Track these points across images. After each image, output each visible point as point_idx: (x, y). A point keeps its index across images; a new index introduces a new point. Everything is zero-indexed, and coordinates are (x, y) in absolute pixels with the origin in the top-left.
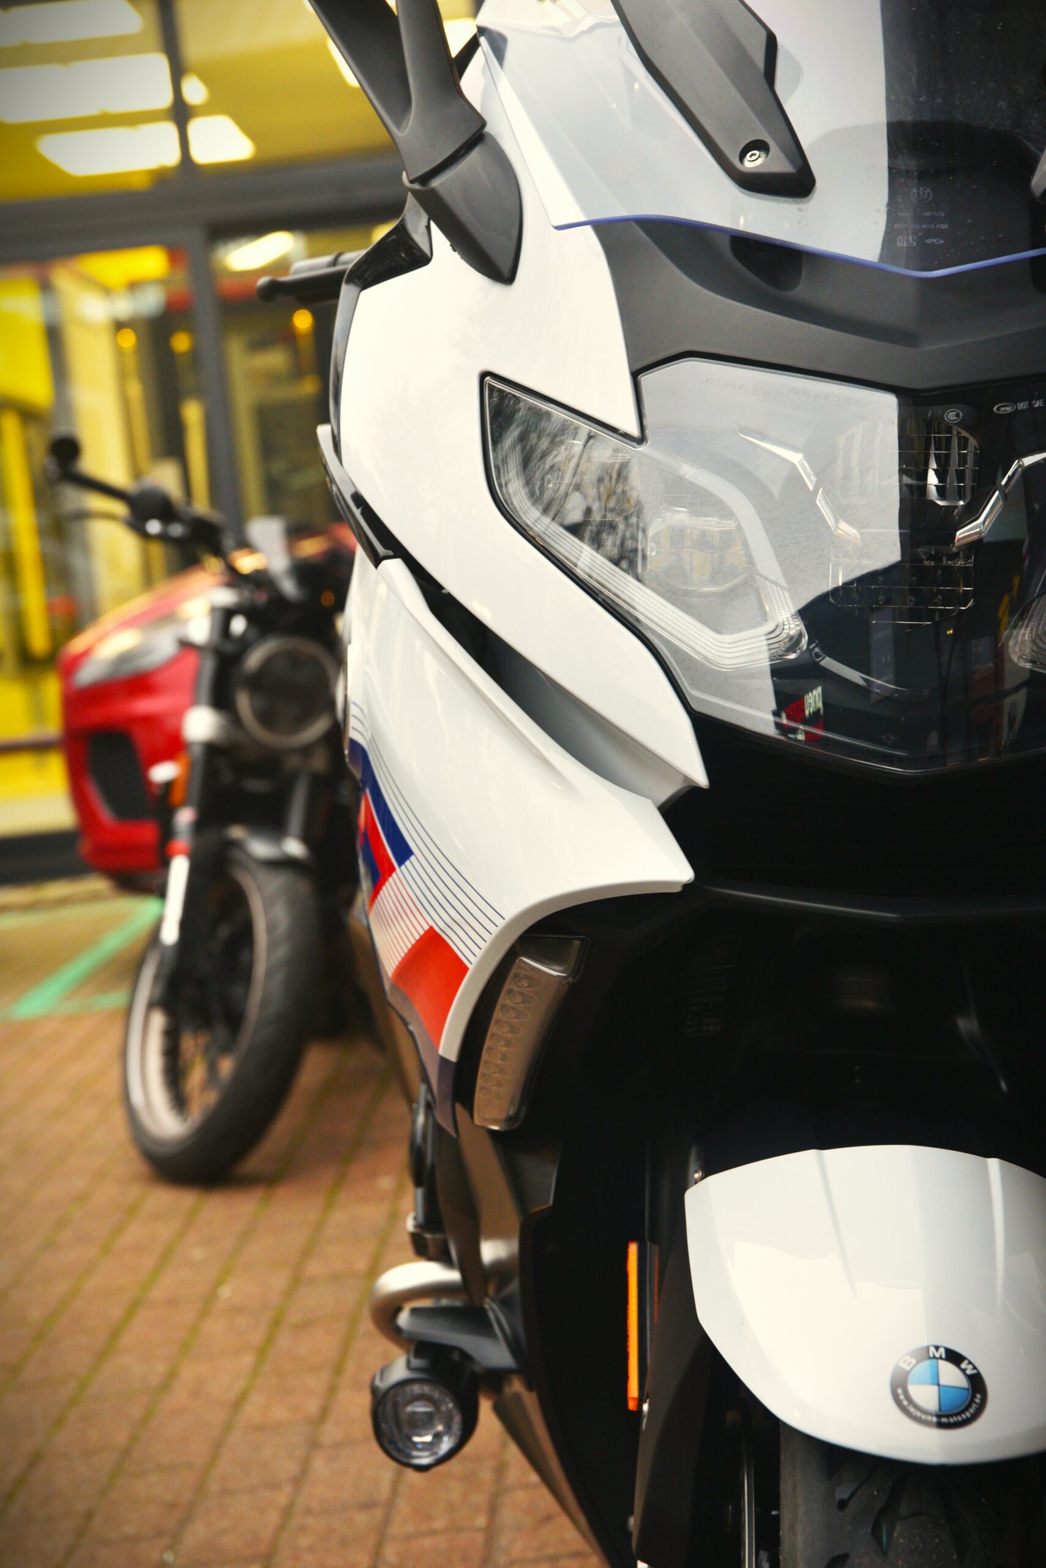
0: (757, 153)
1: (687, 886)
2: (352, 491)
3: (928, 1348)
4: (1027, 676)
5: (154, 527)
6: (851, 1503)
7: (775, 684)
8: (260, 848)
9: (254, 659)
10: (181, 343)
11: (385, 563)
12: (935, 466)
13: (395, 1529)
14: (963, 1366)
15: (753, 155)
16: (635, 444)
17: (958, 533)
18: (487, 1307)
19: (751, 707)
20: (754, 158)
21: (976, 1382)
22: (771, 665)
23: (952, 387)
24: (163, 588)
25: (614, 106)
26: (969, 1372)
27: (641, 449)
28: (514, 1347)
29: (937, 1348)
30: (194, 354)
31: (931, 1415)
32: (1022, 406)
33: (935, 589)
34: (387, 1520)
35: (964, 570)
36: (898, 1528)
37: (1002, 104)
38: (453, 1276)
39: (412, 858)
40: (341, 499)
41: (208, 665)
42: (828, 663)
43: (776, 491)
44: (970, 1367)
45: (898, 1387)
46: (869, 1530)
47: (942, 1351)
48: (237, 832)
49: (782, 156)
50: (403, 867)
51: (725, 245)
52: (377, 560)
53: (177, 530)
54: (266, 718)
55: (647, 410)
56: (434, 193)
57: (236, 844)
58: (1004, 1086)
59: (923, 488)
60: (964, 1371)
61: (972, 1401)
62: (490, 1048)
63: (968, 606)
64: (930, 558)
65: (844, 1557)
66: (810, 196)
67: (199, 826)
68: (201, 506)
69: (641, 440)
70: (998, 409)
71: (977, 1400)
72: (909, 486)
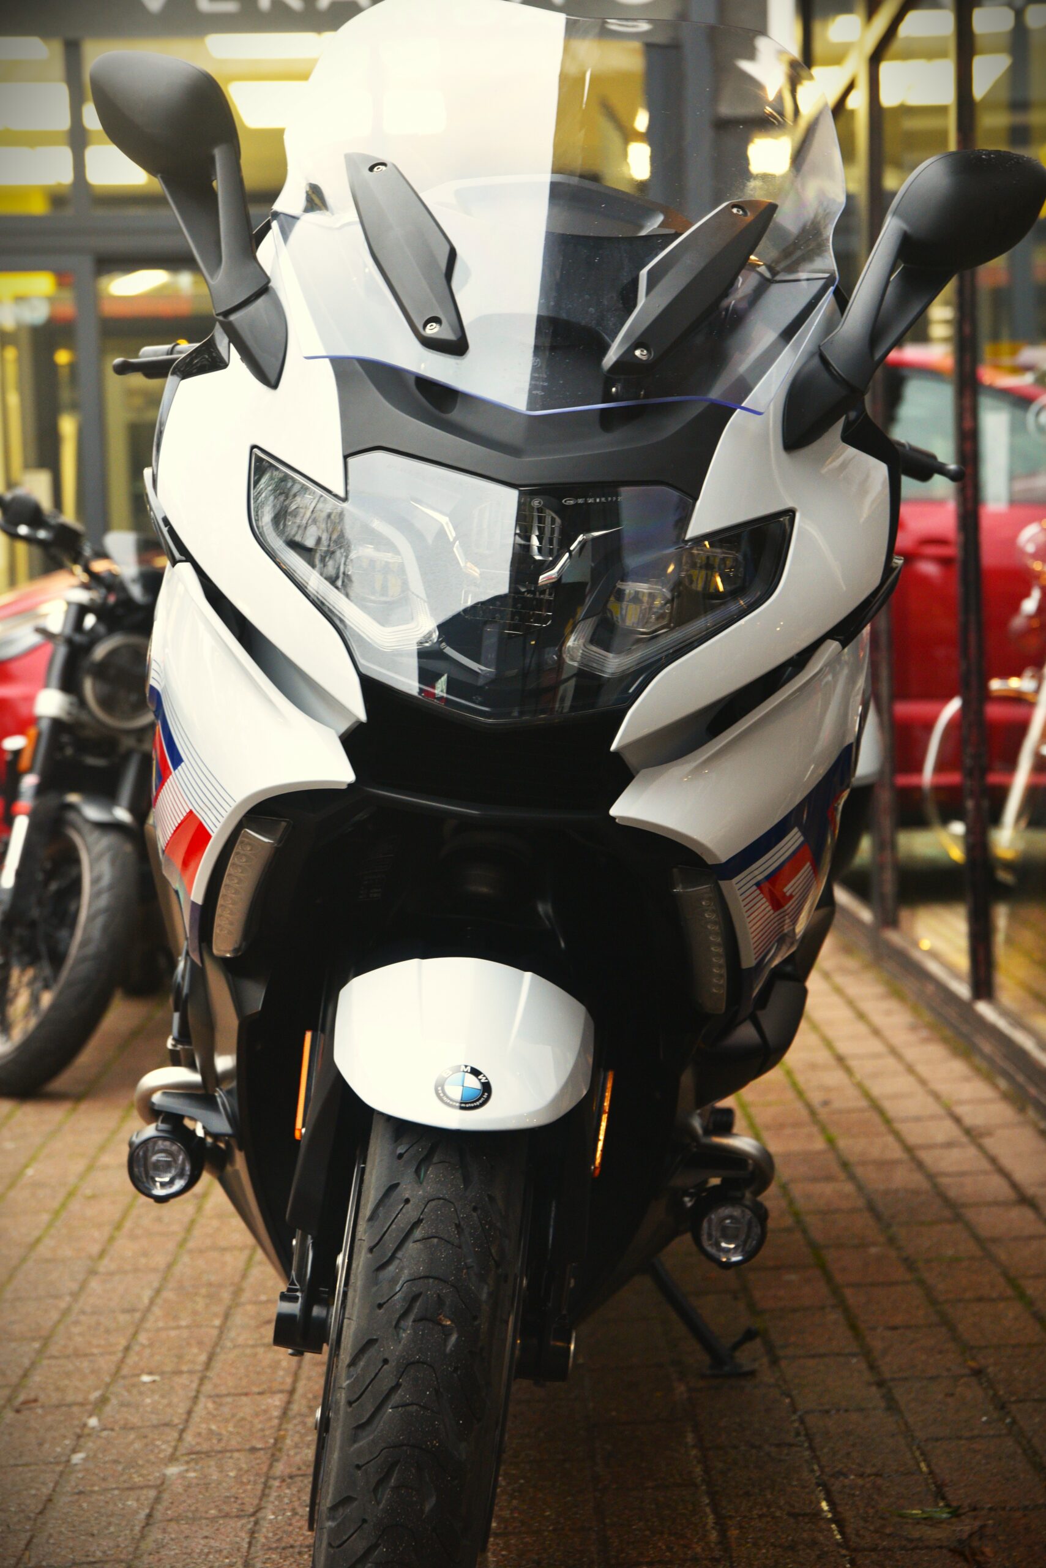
0: (434, 324)
1: (350, 785)
2: (163, 516)
3: (460, 1066)
4: (575, 671)
5: (23, 530)
6: (405, 1156)
7: (419, 662)
8: (93, 813)
9: (100, 652)
10: (63, 357)
11: (179, 565)
12: (537, 533)
13: (148, 1325)
14: (480, 1077)
15: (432, 325)
16: (341, 502)
17: (541, 577)
18: (217, 1094)
19: (396, 673)
20: (432, 327)
21: (487, 1087)
22: (418, 649)
23: (553, 484)
24: (25, 587)
25: (355, 279)
26: (483, 1081)
27: (345, 505)
28: (231, 1120)
29: (466, 1066)
30: (73, 366)
31: (456, 1102)
32: (580, 501)
33: (531, 613)
34: (143, 1319)
35: (549, 601)
36: (430, 1169)
37: (592, 310)
38: (196, 1078)
39: (183, 764)
40: (156, 523)
41: (62, 652)
42: (449, 651)
43: (430, 541)
44: (484, 1078)
45: (440, 1086)
46: (414, 1170)
47: (469, 1069)
48: (73, 798)
49: (449, 329)
50: (176, 771)
51: (412, 382)
52: (174, 562)
53: (42, 534)
54: (106, 703)
55: (350, 481)
56: (230, 324)
57: (71, 807)
58: (563, 945)
59: (527, 548)
60: (480, 1080)
61: (482, 1096)
62: (224, 896)
63: (548, 624)
64: (529, 592)
65: (397, 1185)
66: (464, 356)
67: (40, 790)
68: (69, 517)
69: (345, 500)
70: (565, 502)
71: (485, 1096)
72: (520, 545)
